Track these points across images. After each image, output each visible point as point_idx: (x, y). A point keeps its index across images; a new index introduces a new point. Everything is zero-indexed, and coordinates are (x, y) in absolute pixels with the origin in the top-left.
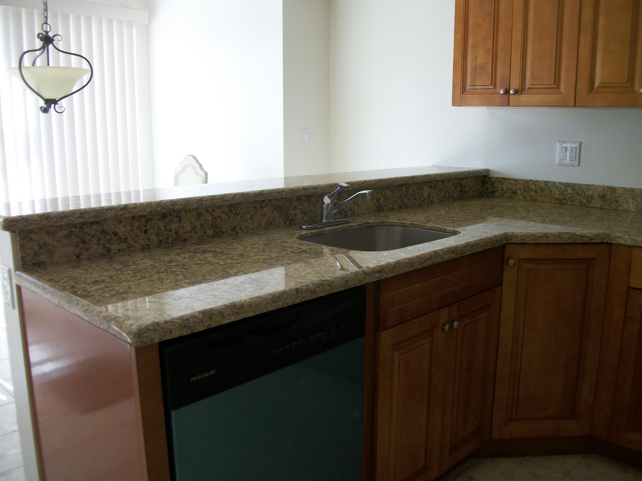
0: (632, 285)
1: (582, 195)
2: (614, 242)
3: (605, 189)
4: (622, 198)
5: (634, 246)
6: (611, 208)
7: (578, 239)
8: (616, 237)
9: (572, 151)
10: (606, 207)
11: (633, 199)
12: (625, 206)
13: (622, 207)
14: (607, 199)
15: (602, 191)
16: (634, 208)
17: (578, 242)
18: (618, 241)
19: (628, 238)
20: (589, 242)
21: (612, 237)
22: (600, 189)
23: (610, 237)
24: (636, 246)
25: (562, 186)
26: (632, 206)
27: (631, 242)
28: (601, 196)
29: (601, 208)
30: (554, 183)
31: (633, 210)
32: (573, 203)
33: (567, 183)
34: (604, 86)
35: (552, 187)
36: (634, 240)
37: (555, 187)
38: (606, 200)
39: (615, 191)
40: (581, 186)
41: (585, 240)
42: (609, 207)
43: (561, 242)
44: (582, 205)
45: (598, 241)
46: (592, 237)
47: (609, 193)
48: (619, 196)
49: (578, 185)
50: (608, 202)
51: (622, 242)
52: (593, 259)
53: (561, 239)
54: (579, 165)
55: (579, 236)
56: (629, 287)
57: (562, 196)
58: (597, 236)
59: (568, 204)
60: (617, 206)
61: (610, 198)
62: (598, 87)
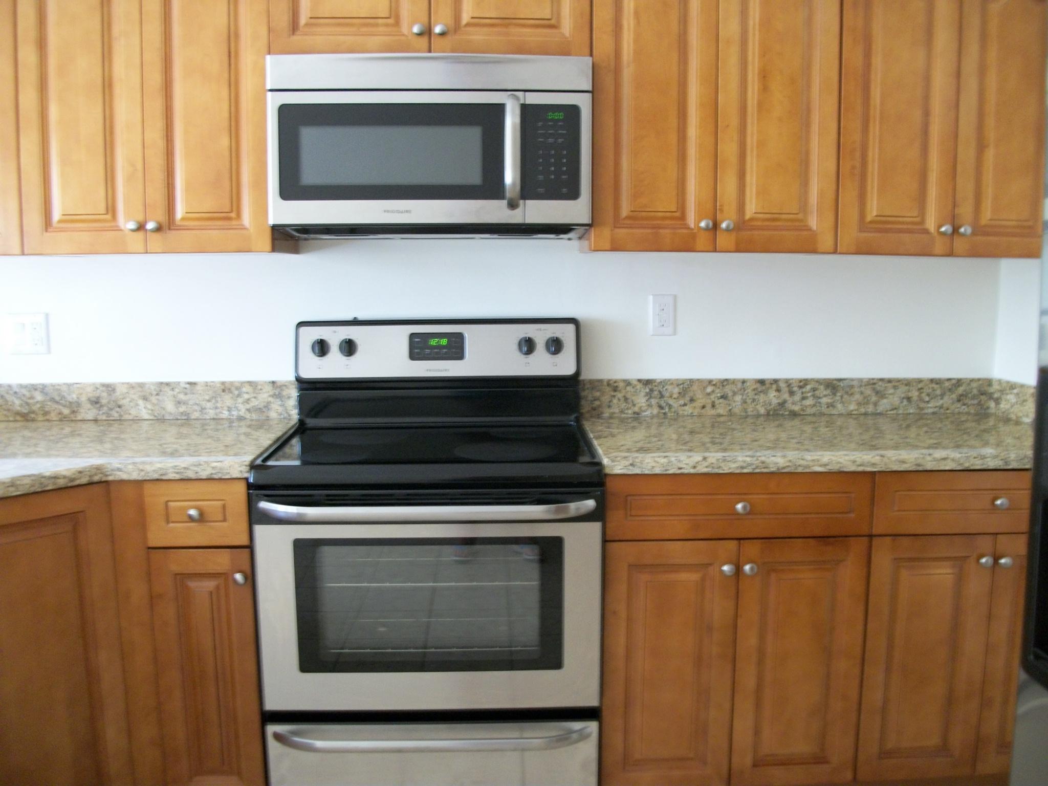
0: (152, 543)
1: (61, 402)
2: (110, 478)
3: (97, 388)
4: (128, 400)
5: (145, 480)
6: (111, 418)
7: (49, 484)
8: (112, 470)
9: (35, 329)
10: (104, 417)
11: (145, 399)
12: (133, 412)
13: (130, 414)
14: (103, 404)
15: (94, 391)
16: (148, 413)
17: (50, 488)
18: (118, 475)
19: (133, 468)
20: (70, 485)
21: (108, 471)
22: (89, 389)
23: (104, 470)
24: (149, 480)
25: (24, 391)
26: (144, 411)
27: (139, 474)
28: (93, 401)
29: (96, 421)
30: (10, 386)
31: (147, 417)
32: (48, 417)
33: (33, 385)
34: (69, 219)
35: (8, 393)
36: (142, 470)
37: (11, 392)
38: (102, 406)
39: (114, 390)
40: (56, 388)
41: (61, 483)
42: (109, 417)
43: (18, 493)
44: (63, 419)
45: (84, 480)
46: (73, 477)
47: (105, 394)
48: (121, 397)
49: (53, 386)
50: (105, 409)
51: (125, 477)
52: (82, 512)
53: (17, 488)
54: (49, 351)
55: (50, 478)
56: (149, 548)
57: (27, 407)
58: (80, 472)
59: (40, 419)
60: (122, 413)
61: (109, 403)
62: (60, 221)
